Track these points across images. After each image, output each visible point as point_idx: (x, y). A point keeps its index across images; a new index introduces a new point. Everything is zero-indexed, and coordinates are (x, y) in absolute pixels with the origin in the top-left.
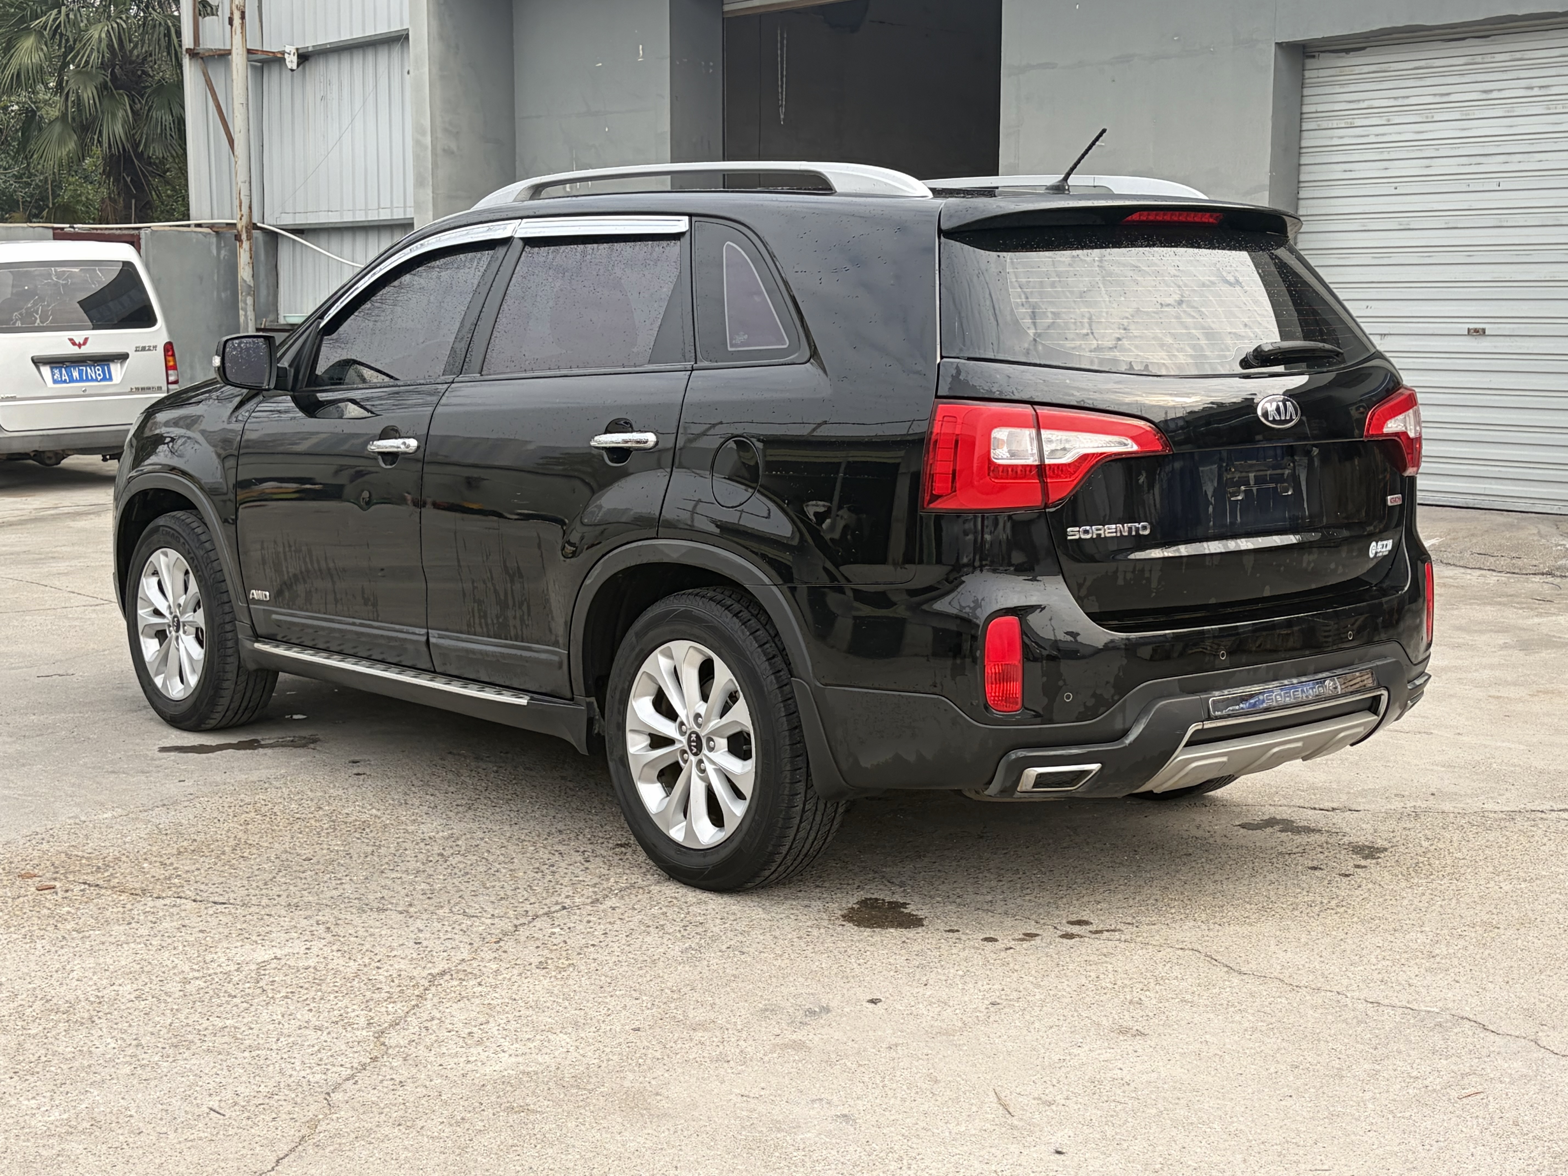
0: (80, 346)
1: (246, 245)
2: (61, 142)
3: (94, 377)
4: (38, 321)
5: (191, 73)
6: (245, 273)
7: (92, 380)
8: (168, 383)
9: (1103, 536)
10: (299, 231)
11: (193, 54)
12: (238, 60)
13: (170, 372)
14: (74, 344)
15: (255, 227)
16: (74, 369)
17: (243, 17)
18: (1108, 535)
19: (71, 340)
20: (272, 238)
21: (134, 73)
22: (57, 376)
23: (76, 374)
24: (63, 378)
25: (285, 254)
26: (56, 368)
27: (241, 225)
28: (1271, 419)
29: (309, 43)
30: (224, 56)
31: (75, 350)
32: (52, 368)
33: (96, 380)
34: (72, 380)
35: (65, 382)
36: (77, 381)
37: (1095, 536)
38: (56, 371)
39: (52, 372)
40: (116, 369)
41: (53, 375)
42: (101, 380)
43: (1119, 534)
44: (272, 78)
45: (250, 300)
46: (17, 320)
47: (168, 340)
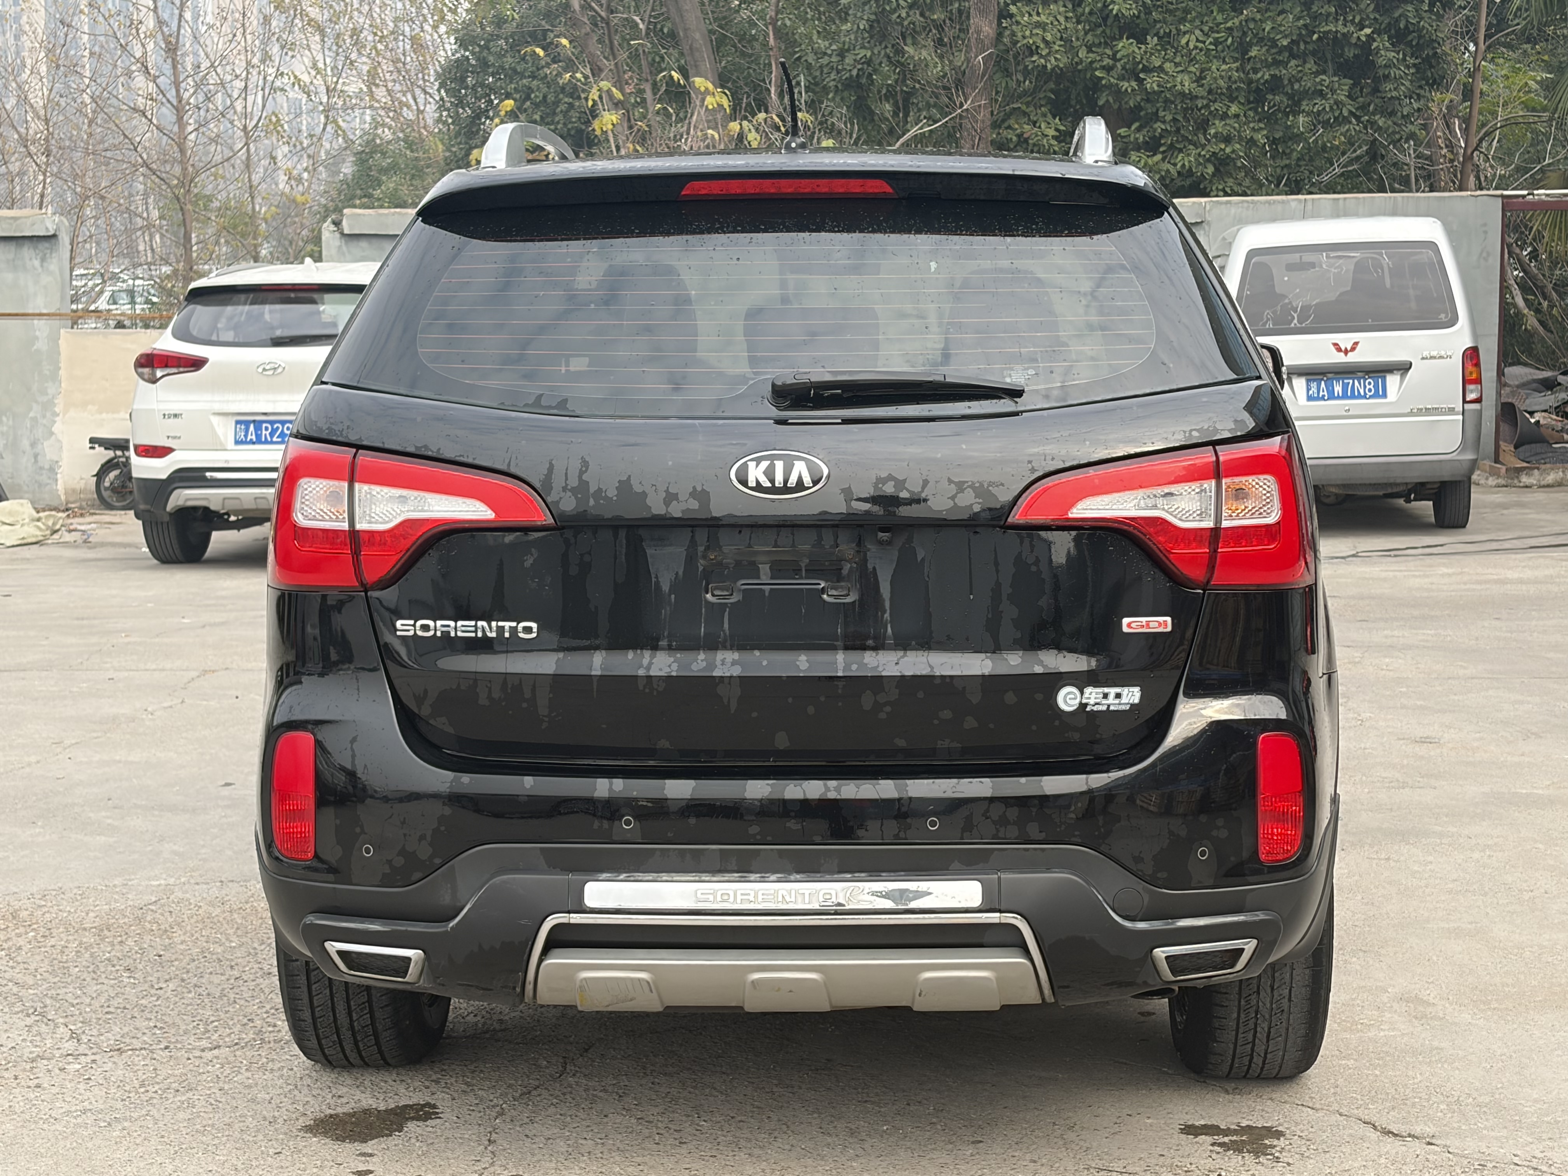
0: (1346, 352)
3: (1362, 393)
4: (1295, 321)
7: (1360, 397)
8: (1465, 401)
9: (453, 634)
13: (1471, 387)
14: (1339, 350)
16: (1338, 380)
18: (460, 634)
19: (1335, 345)
22: (1314, 389)
23: (1339, 390)
24: (1321, 394)
26: (1314, 380)
28: (752, 483)
31: (1341, 358)
32: (1308, 381)
33: (1365, 397)
34: (1332, 397)
35: (1323, 398)
36: (1338, 398)
37: (439, 634)
38: (1314, 385)
39: (1308, 385)
40: (1393, 381)
41: (1308, 390)
42: (1371, 397)
43: (480, 634)
46: (1268, 320)
47: (1469, 344)
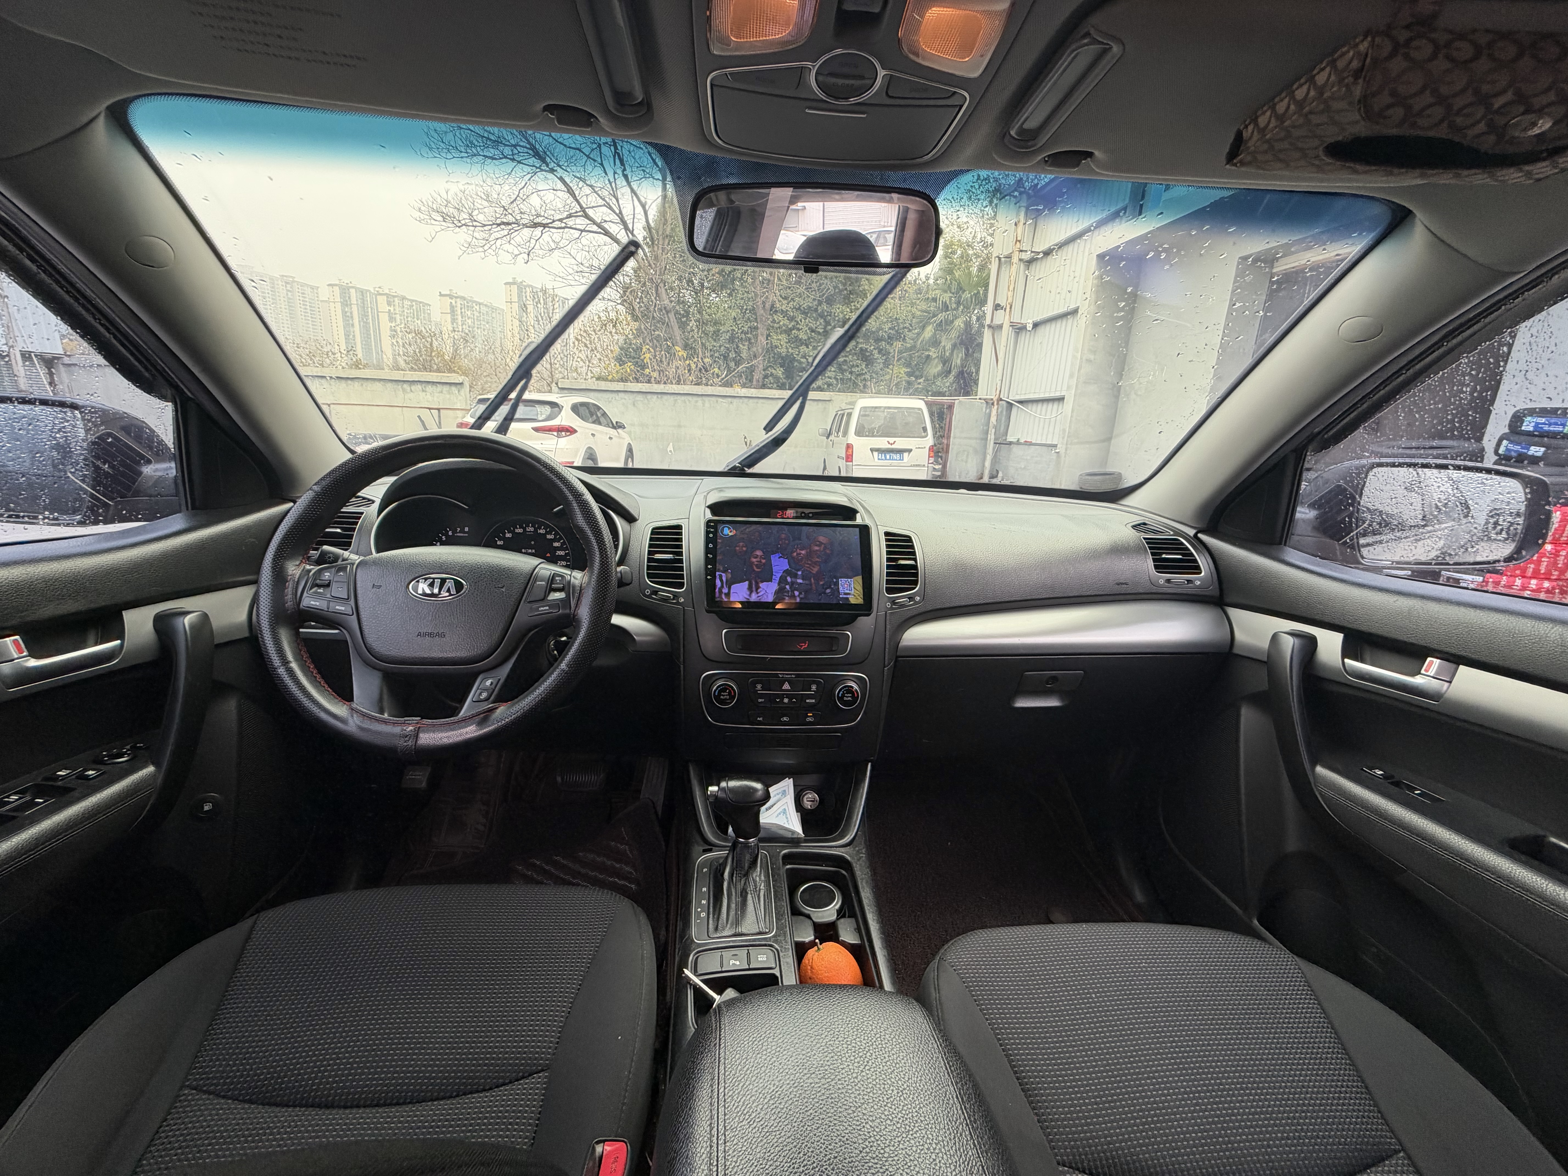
0: (892, 444)
1: (996, 407)
2: (936, 366)
4: (875, 433)
5: (987, 334)
6: (993, 419)
7: (895, 458)
10: (1020, 402)
11: (989, 326)
12: (1006, 327)
13: (931, 459)
14: (889, 443)
15: (1001, 400)
17: (1011, 308)
20: (1010, 405)
21: (971, 338)
23: (888, 457)
25: (1014, 410)
27: (995, 399)
29: (1038, 318)
30: (1000, 327)
31: (889, 446)
33: (899, 458)
35: (883, 458)
39: (878, 453)
40: (906, 455)
42: (902, 459)
44: (1023, 337)
45: (993, 430)
46: (866, 431)
